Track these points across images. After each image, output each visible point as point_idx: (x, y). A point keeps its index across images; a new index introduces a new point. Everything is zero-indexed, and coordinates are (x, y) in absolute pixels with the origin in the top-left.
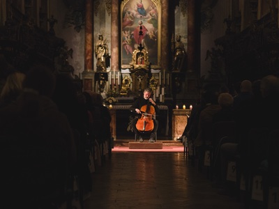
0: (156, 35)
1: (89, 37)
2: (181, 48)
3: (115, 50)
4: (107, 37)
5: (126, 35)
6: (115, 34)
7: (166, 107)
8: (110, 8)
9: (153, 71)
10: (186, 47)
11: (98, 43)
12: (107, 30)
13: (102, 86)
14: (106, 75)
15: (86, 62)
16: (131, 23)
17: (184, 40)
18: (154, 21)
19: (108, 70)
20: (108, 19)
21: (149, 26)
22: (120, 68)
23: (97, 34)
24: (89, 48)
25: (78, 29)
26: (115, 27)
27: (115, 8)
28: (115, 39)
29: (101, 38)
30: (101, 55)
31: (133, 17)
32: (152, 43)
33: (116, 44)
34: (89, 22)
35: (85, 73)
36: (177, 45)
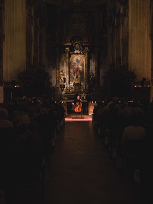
0: (83, 70)
1: (58, 71)
2: (93, 75)
3: (68, 76)
4: (64, 71)
5: (72, 70)
6: (67, 70)
7: (86, 101)
8: (65, 60)
9: (82, 84)
10: (94, 75)
11: (61, 73)
12: (64, 69)
13: (63, 90)
14: (64, 86)
15: (57, 81)
16: (74, 66)
17: (94, 72)
18: (82, 65)
19: (65, 84)
20: (65, 64)
21: (80, 67)
22: (69, 83)
23: (61, 70)
24: (58, 75)
25: (54, 68)
26: (68, 67)
27: (67, 60)
28: (67, 72)
29: (62, 71)
30: (62, 78)
31: (74, 63)
32: (81, 73)
33: (68, 74)
34: (57, 66)
35: (56, 85)
36: (91, 74)
